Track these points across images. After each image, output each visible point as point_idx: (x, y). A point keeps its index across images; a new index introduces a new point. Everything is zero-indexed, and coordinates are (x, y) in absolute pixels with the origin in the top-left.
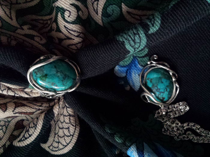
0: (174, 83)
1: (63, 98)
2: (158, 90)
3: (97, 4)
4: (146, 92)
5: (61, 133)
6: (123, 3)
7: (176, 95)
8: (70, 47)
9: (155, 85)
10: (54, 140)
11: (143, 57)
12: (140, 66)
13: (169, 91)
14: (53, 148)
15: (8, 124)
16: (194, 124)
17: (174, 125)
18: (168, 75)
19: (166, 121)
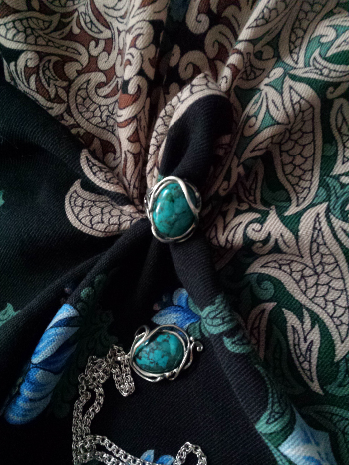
0: (162, 374)
1: (144, 218)
2: (152, 350)
3: (275, 267)
4: (149, 333)
5: (96, 210)
6: (277, 304)
7: (145, 378)
8: (214, 229)
9: (159, 346)
10: (86, 200)
11: (201, 331)
12: (188, 325)
13: (149, 367)
14: (74, 197)
15: (109, 131)
16: (102, 403)
17: (101, 374)
18: (173, 365)
19: (108, 362)
